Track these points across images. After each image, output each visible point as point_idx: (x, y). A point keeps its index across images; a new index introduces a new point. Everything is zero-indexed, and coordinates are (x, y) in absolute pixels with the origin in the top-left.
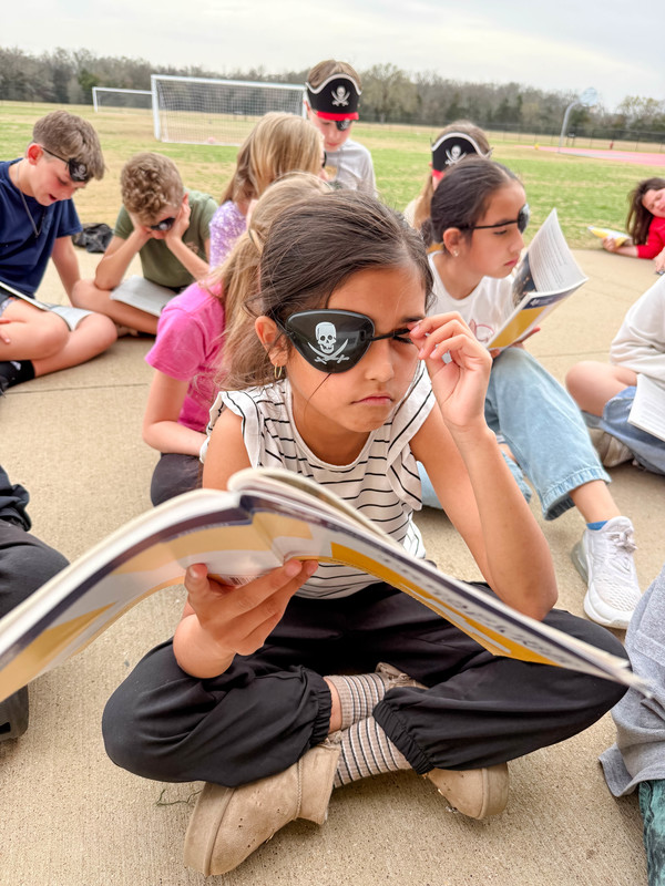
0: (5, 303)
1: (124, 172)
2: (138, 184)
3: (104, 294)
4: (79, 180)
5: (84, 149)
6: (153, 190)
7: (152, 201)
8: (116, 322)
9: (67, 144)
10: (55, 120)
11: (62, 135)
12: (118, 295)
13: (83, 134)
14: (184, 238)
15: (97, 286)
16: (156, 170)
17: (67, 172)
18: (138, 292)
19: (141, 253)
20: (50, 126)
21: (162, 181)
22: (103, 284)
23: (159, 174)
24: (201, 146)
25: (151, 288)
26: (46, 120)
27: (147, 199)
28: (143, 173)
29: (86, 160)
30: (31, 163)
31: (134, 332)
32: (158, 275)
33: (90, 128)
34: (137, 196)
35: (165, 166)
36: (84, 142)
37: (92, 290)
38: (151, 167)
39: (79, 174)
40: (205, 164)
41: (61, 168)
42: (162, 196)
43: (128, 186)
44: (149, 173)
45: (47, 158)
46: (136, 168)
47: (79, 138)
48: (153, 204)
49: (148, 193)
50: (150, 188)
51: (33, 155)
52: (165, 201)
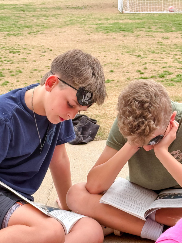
0: (14, 207)
1: (120, 100)
2: (132, 112)
3: (94, 198)
4: (84, 104)
5: (92, 80)
6: (144, 117)
7: (143, 127)
8: (103, 224)
9: (80, 76)
10: (72, 57)
11: (77, 69)
12: (106, 199)
13: (93, 69)
14: (170, 149)
15: (88, 190)
16: (148, 100)
17: (75, 98)
18: (123, 195)
19: (130, 161)
20: (67, 62)
21: (152, 109)
22: (94, 189)
23: (151, 103)
24: (160, 15)
25: (135, 191)
26: (65, 56)
27: (139, 126)
28: (137, 103)
29: (93, 89)
30: (47, 90)
31: (117, 233)
32: (142, 179)
33: (98, 64)
34: (130, 123)
35: (156, 95)
36: (93, 74)
37: (84, 195)
38: (144, 97)
39: (85, 100)
40: (166, 35)
41: (71, 94)
42: (152, 122)
43: (124, 113)
44: (142, 104)
45: (61, 86)
46: (131, 98)
47: (90, 71)
48: (144, 130)
49: (140, 120)
50: (142, 116)
51: (50, 83)
52: (154, 126)
